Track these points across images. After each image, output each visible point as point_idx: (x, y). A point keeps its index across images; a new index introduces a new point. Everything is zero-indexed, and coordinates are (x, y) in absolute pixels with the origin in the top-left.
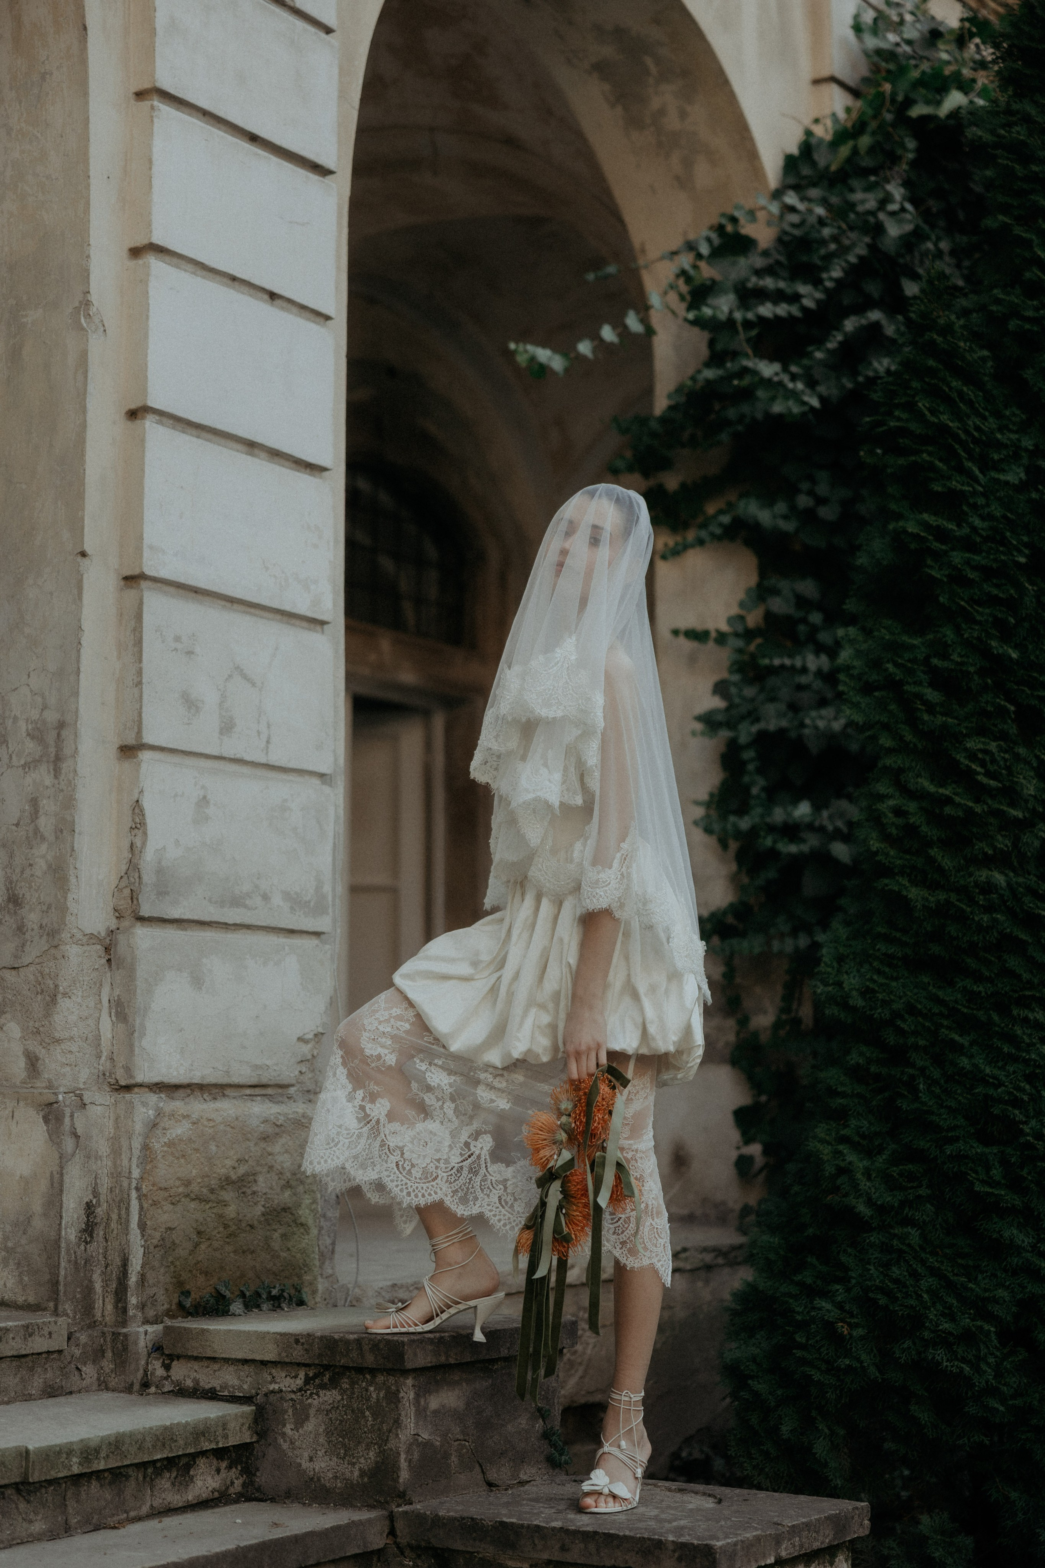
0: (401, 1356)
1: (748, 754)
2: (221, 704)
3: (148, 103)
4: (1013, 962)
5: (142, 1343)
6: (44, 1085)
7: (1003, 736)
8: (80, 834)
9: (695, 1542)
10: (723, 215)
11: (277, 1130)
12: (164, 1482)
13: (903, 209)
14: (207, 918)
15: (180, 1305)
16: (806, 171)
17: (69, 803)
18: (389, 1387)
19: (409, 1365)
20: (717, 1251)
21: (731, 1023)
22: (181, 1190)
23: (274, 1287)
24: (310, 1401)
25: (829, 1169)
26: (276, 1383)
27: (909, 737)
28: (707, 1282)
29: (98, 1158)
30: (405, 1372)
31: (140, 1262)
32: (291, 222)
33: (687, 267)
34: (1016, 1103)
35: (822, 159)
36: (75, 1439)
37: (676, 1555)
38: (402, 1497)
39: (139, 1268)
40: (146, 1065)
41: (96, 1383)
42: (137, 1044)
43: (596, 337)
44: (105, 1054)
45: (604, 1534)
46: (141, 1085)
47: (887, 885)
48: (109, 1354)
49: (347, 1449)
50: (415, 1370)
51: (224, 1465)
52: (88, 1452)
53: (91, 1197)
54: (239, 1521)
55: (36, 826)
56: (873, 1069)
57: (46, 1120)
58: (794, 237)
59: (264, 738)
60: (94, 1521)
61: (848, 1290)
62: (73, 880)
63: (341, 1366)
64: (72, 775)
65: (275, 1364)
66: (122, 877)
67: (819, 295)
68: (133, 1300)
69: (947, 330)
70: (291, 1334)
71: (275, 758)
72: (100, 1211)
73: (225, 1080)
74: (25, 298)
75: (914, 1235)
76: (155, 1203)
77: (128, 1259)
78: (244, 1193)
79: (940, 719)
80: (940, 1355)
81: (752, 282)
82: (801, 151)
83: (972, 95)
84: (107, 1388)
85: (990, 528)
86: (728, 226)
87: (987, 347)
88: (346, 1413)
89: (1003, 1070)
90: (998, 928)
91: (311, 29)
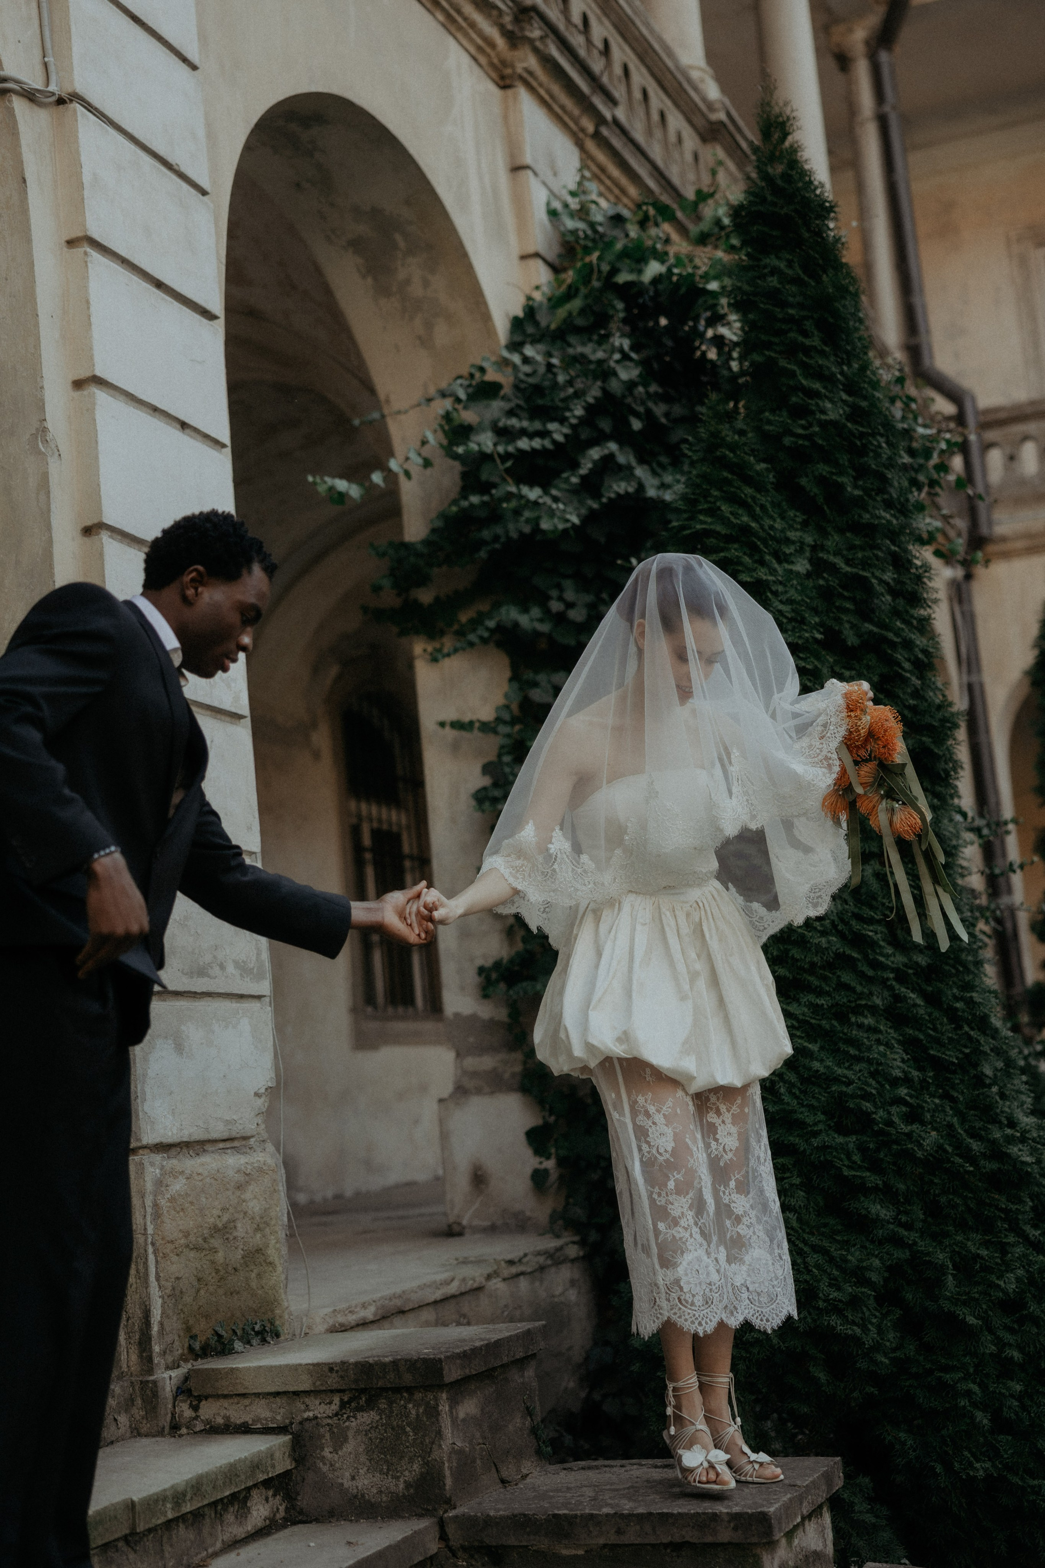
0: (440, 1372)
3: (81, 250)
4: (847, 977)
5: (168, 1389)
9: (749, 1511)
10: (473, 366)
11: (247, 1178)
12: (231, 1517)
15: (191, 1349)
16: (530, 330)
18: (429, 1403)
19: (445, 1380)
20: (545, 1254)
22: (182, 1241)
23: (256, 1323)
24: (347, 1424)
26: (310, 1411)
30: (442, 1387)
31: (160, 1312)
32: (192, 361)
33: (451, 409)
34: (867, 1096)
35: (543, 319)
36: (167, 1486)
37: (732, 1525)
38: (449, 1502)
39: (159, 1319)
40: (149, 1127)
41: (129, 1430)
45: (659, 1514)
46: (143, 1147)
48: (139, 1402)
49: (390, 1464)
50: (447, 1385)
51: (270, 1493)
52: (178, 1496)
54: (312, 1544)
58: (531, 385)
60: (185, 1562)
63: (377, 1388)
65: (307, 1393)
67: (566, 430)
68: (156, 1348)
70: (325, 1364)
73: (206, 1137)
76: (165, 1256)
77: (149, 1310)
78: (227, 1239)
80: (834, 1320)
81: (504, 422)
82: (525, 313)
83: (668, 264)
84: (140, 1435)
85: (793, 610)
86: (478, 375)
87: (764, 461)
88: (386, 1432)
89: (852, 1069)
90: (834, 949)
91: (193, 192)
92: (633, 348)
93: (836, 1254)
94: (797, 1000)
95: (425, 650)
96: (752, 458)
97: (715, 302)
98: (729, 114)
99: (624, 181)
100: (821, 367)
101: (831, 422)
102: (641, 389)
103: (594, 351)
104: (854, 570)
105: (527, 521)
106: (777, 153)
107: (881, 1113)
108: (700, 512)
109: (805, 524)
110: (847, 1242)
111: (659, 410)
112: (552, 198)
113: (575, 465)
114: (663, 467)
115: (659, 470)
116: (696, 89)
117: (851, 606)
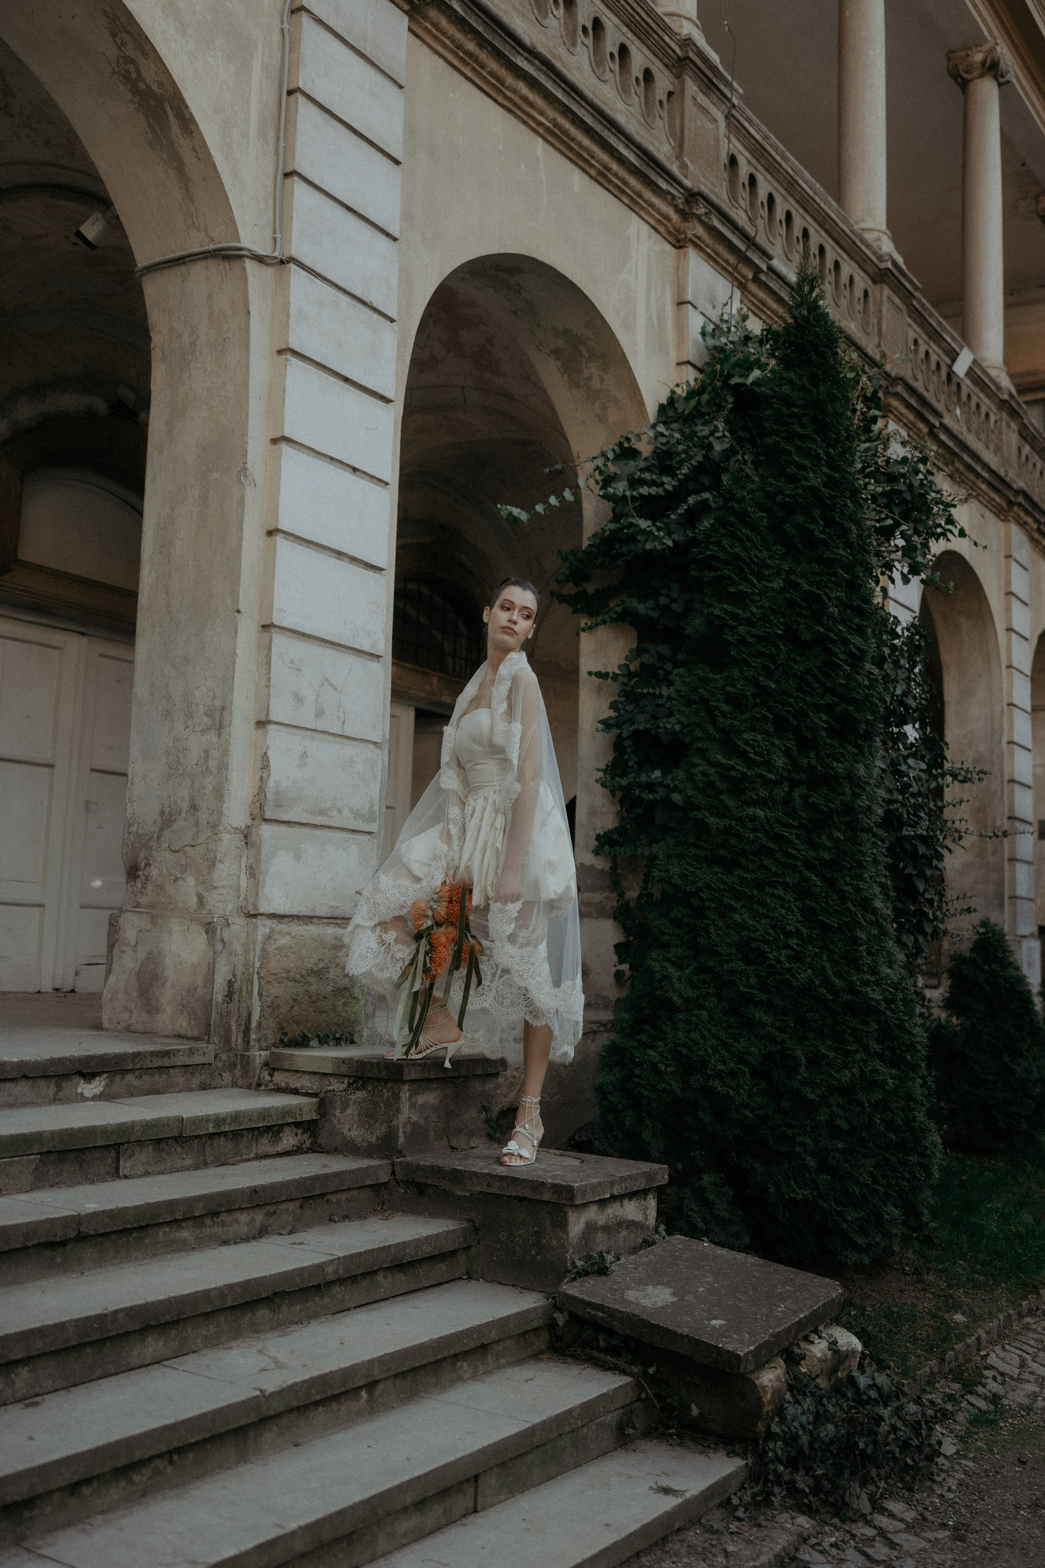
0: (402, 1072)
1: (628, 743)
2: (316, 701)
3: (284, 357)
4: (767, 862)
5: (258, 1061)
6: (207, 912)
7: (766, 732)
8: (231, 770)
9: (563, 1183)
10: (623, 437)
12: (264, 1140)
13: (724, 436)
14: (304, 821)
15: (281, 1041)
16: (671, 413)
17: (226, 753)
18: (395, 1090)
19: (406, 1078)
20: (600, 1023)
21: (614, 895)
22: (284, 975)
23: (338, 1033)
24: (350, 1097)
25: (658, 976)
26: (332, 1086)
27: (711, 731)
28: (593, 1040)
29: (236, 955)
30: (404, 1082)
31: (259, 1015)
32: (367, 428)
33: (600, 465)
34: (766, 941)
35: (681, 406)
36: (211, 1113)
37: (552, 1191)
38: (400, 1153)
39: (258, 1019)
40: (266, 903)
41: (231, 1083)
42: (261, 891)
43: (546, 502)
44: (242, 896)
46: (262, 915)
47: (697, 815)
48: (239, 1067)
49: (370, 1125)
50: (409, 1081)
51: (300, 1131)
52: (219, 1121)
53: (231, 977)
54: (305, 1163)
55: (207, 765)
56: (686, 920)
57: (207, 933)
58: (663, 450)
59: (342, 719)
60: (221, 1160)
61: (666, 1045)
62: (227, 796)
63: (368, 1077)
64: (228, 736)
65: (331, 1075)
66: (255, 796)
67: (674, 483)
68: (253, 1036)
69: (741, 500)
70: (341, 1059)
71: (348, 732)
72: (236, 985)
73: (312, 914)
74: (211, 465)
75: (705, 1015)
76: (268, 982)
77: (251, 1013)
78: (321, 978)
79: (729, 721)
80: (716, 1083)
81: (638, 475)
82: (669, 402)
84: (237, 1087)
86: (625, 443)
87: (762, 511)
88: (370, 1105)
89: (760, 922)
90: (760, 841)
91: (382, 319)
92: (728, 429)
94: (731, 873)
95: (586, 625)
100: (811, 449)
103: (703, 430)
104: (813, 589)
106: (803, 301)
107: (775, 953)
108: (711, 543)
109: (784, 556)
110: (737, 1035)
112: (708, 324)
113: (676, 507)
116: (868, 246)
117: (807, 613)
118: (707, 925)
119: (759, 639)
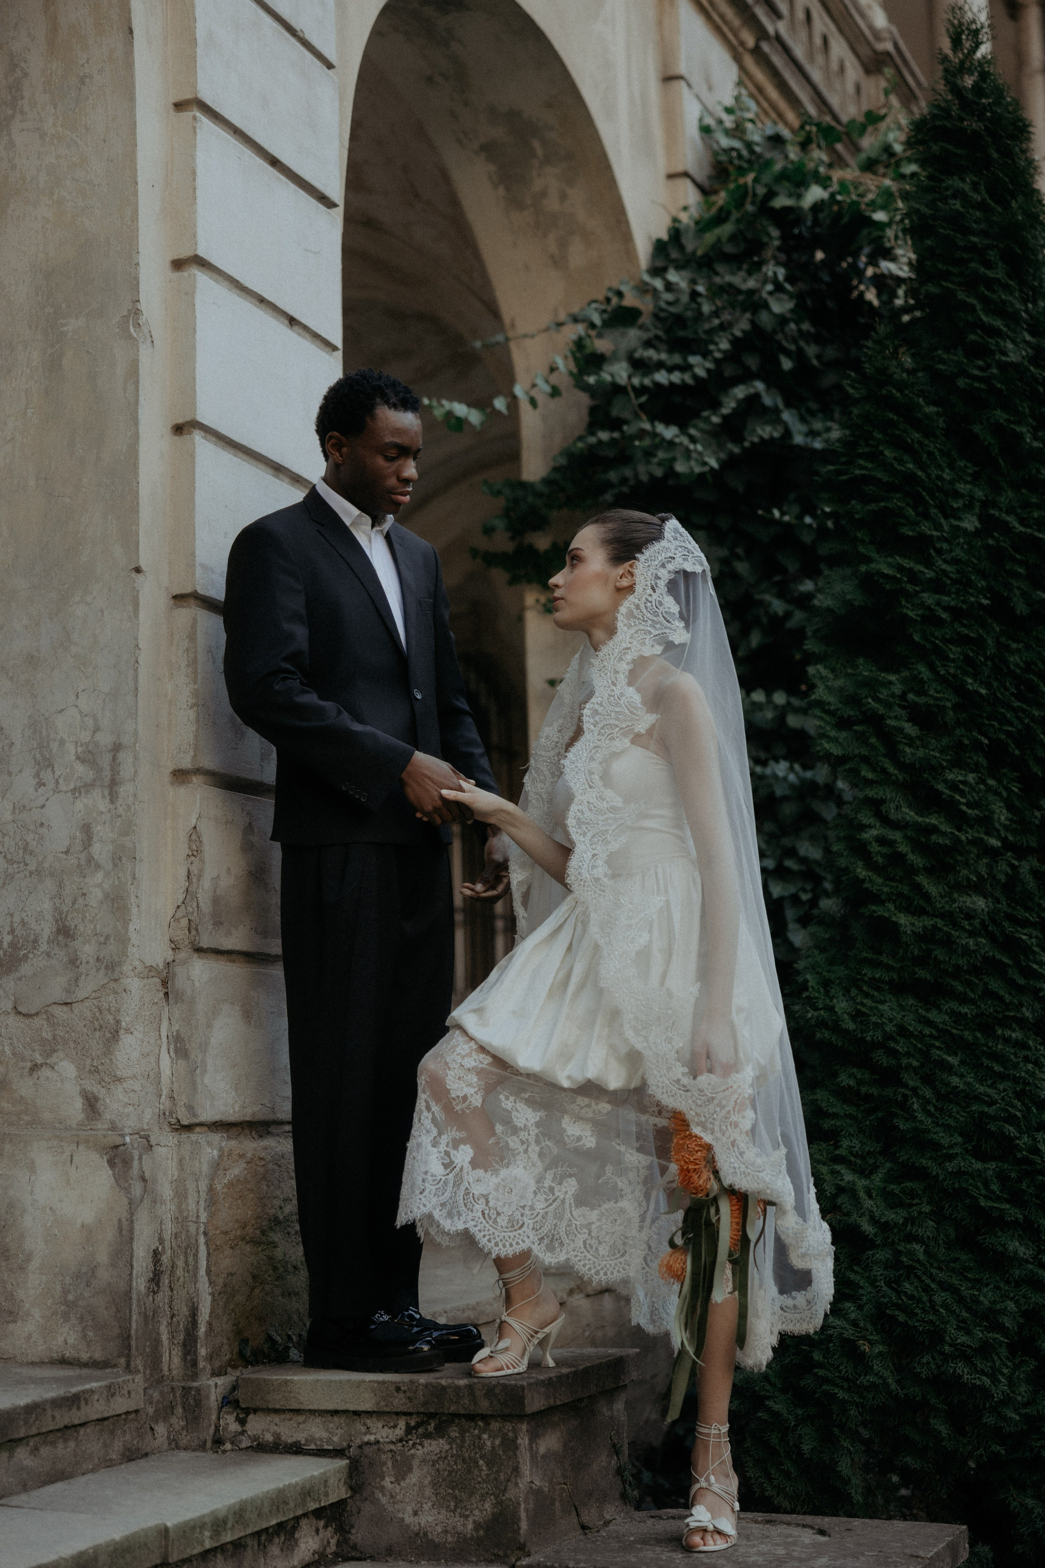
0: (521, 1401)
3: (191, 114)
4: (994, 985)
5: (213, 1398)
6: (106, 1126)
8: (141, 861)
10: (610, 289)
12: (275, 1549)
15: (241, 1354)
16: (674, 254)
17: (128, 829)
18: (506, 1434)
19: (527, 1410)
22: (238, 1233)
24: (412, 1451)
26: (371, 1434)
27: (891, 769)
29: (163, 1202)
30: (522, 1418)
31: (208, 1311)
32: (306, 250)
33: (582, 336)
34: (1011, 1119)
35: (690, 245)
36: (206, 1511)
38: (524, 1549)
39: (207, 1319)
40: (207, 1102)
41: (167, 1442)
42: (199, 1081)
44: (165, 1092)
46: (201, 1125)
47: (874, 912)
48: (179, 1410)
49: (458, 1501)
50: (528, 1416)
51: (322, 1523)
52: (218, 1524)
53: (157, 1244)
55: (89, 852)
56: (864, 1089)
57: (111, 1163)
58: (672, 314)
61: (860, 1308)
62: (134, 910)
63: (449, 1414)
64: (131, 799)
65: (369, 1414)
66: (178, 907)
67: (709, 365)
68: (203, 1352)
70: (391, 1382)
72: (165, 1259)
73: (270, 1117)
74: (64, 306)
75: (920, 1250)
76: (219, 1248)
77: (196, 1308)
78: (288, 1232)
79: (921, 753)
80: (961, 1368)
81: (641, 353)
82: (670, 236)
83: (831, 190)
84: (178, 1447)
85: (958, 571)
86: (615, 301)
87: (935, 404)
88: (456, 1463)
89: (996, 1088)
90: (983, 952)
91: (318, 63)
92: (787, 279)
93: (966, 1293)
94: (938, 1008)
95: (537, 601)
96: (921, 400)
97: (880, 233)
98: (896, 46)
99: (782, 105)
100: (1004, 302)
101: (1012, 364)
102: (793, 326)
103: (745, 281)
104: (1029, 531)
105: (659, 464)
106: (968, 64)
107: (1025, 1138)
108: (861, 456)
109: (976, 478)
110: (978, 1281)
111: (811, 350)
112: (705, 114)
113: (716, 405)
114: (813, 414)
115: (809, 418)
117: (1021, 570)
118: (905, 1096)
119: (957, 613)
